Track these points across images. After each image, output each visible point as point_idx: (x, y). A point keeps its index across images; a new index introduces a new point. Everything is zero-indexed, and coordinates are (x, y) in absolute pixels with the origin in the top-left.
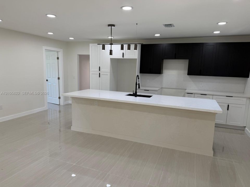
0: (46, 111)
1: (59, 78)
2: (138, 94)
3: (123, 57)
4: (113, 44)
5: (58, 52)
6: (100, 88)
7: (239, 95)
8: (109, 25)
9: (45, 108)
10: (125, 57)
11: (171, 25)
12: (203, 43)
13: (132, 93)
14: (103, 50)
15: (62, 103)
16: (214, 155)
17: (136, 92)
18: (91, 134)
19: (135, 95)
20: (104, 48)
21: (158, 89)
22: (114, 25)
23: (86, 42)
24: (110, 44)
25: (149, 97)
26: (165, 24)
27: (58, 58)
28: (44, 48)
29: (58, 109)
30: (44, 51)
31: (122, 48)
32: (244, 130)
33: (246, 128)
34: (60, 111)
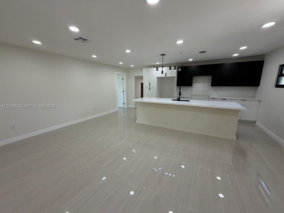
0: (117, 112)
1: (123, 92)
2: (180, 99)
3: (166, 76)
4: (163, 67)
5: (123, 75)
6: (150, 96)
7: (252, 99)
8: (161, 55)
9: (117, 110)
10: (167, 76)
11: (204, 51)
12: (223, 64)
13: (176, 99)
14: (157, 71)
15: (125, 107)
16: (237, 139)
17: (179, 98)
18: (149, 125)
19: (179, 100)
20: (157, 70)
21: (190, 96)
22: (164, 55)
23: (141, 68)
24: (162, 67)
25: (189, 101)
26: (200, 51)
27: (123, 79)
28: (116, 73)
29: (123, 111)
30: (116, 75)
31: (170, 69)
32: (254, 124)
33: (257, 122)
34: (124, 112)
